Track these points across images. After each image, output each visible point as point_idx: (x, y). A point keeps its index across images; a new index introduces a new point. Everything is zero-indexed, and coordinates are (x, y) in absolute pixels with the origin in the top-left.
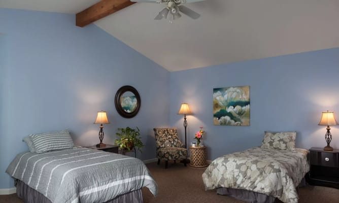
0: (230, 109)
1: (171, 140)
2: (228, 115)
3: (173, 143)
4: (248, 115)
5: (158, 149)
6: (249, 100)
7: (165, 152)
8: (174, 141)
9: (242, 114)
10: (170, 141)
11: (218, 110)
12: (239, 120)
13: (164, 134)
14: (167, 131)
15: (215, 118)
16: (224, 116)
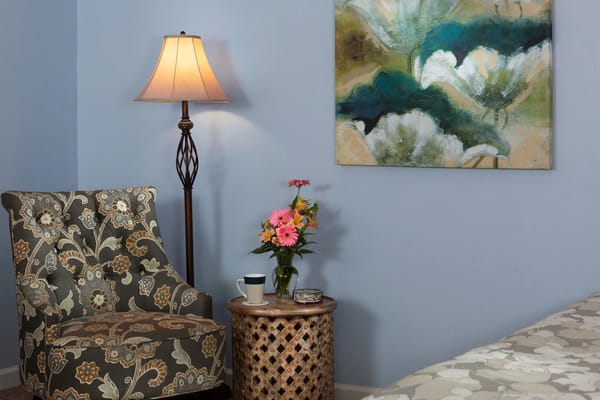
0: (437, 71)
1: (120, 263)
2: (424, 108)
3: (134, 287)
4: (544, 101)
5: (29, 326)
6: (550, 12)
7: (77, 353)
8: (138, 269)
9: (509, 100)
10: (109, 274)
11: (366, 77)
12: (488, 135)
13: (73, 229)
14: (95, 205)
15: (345, 125)
16: (401, 113)
